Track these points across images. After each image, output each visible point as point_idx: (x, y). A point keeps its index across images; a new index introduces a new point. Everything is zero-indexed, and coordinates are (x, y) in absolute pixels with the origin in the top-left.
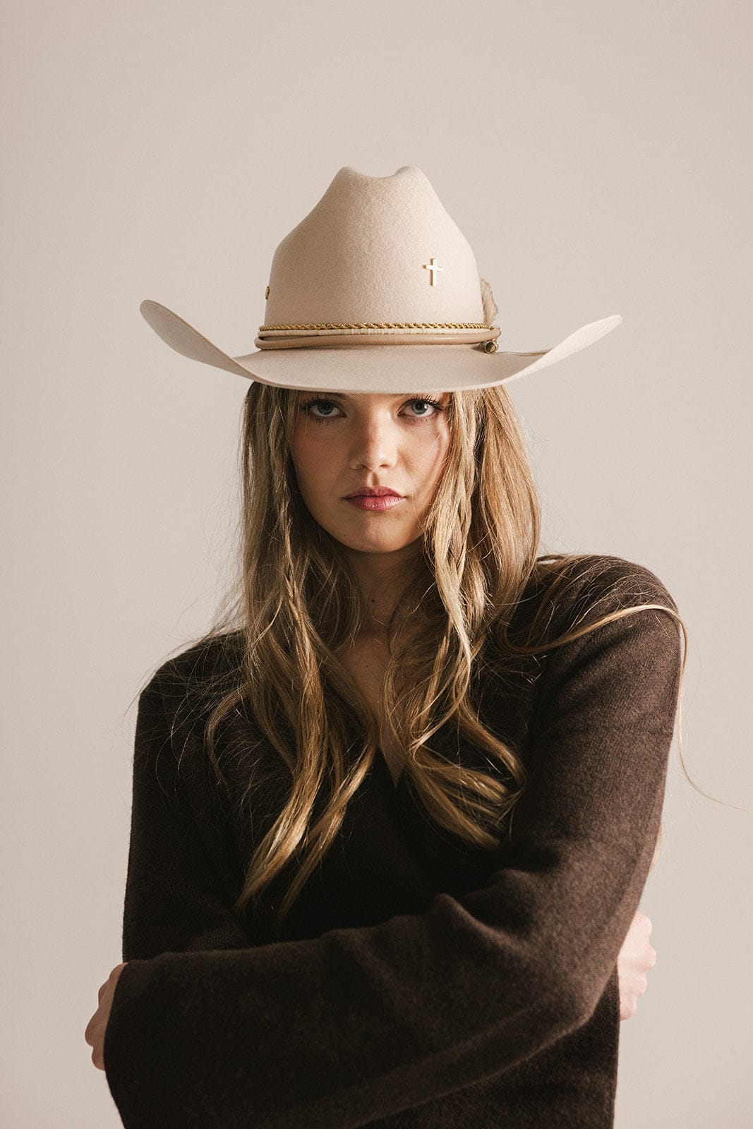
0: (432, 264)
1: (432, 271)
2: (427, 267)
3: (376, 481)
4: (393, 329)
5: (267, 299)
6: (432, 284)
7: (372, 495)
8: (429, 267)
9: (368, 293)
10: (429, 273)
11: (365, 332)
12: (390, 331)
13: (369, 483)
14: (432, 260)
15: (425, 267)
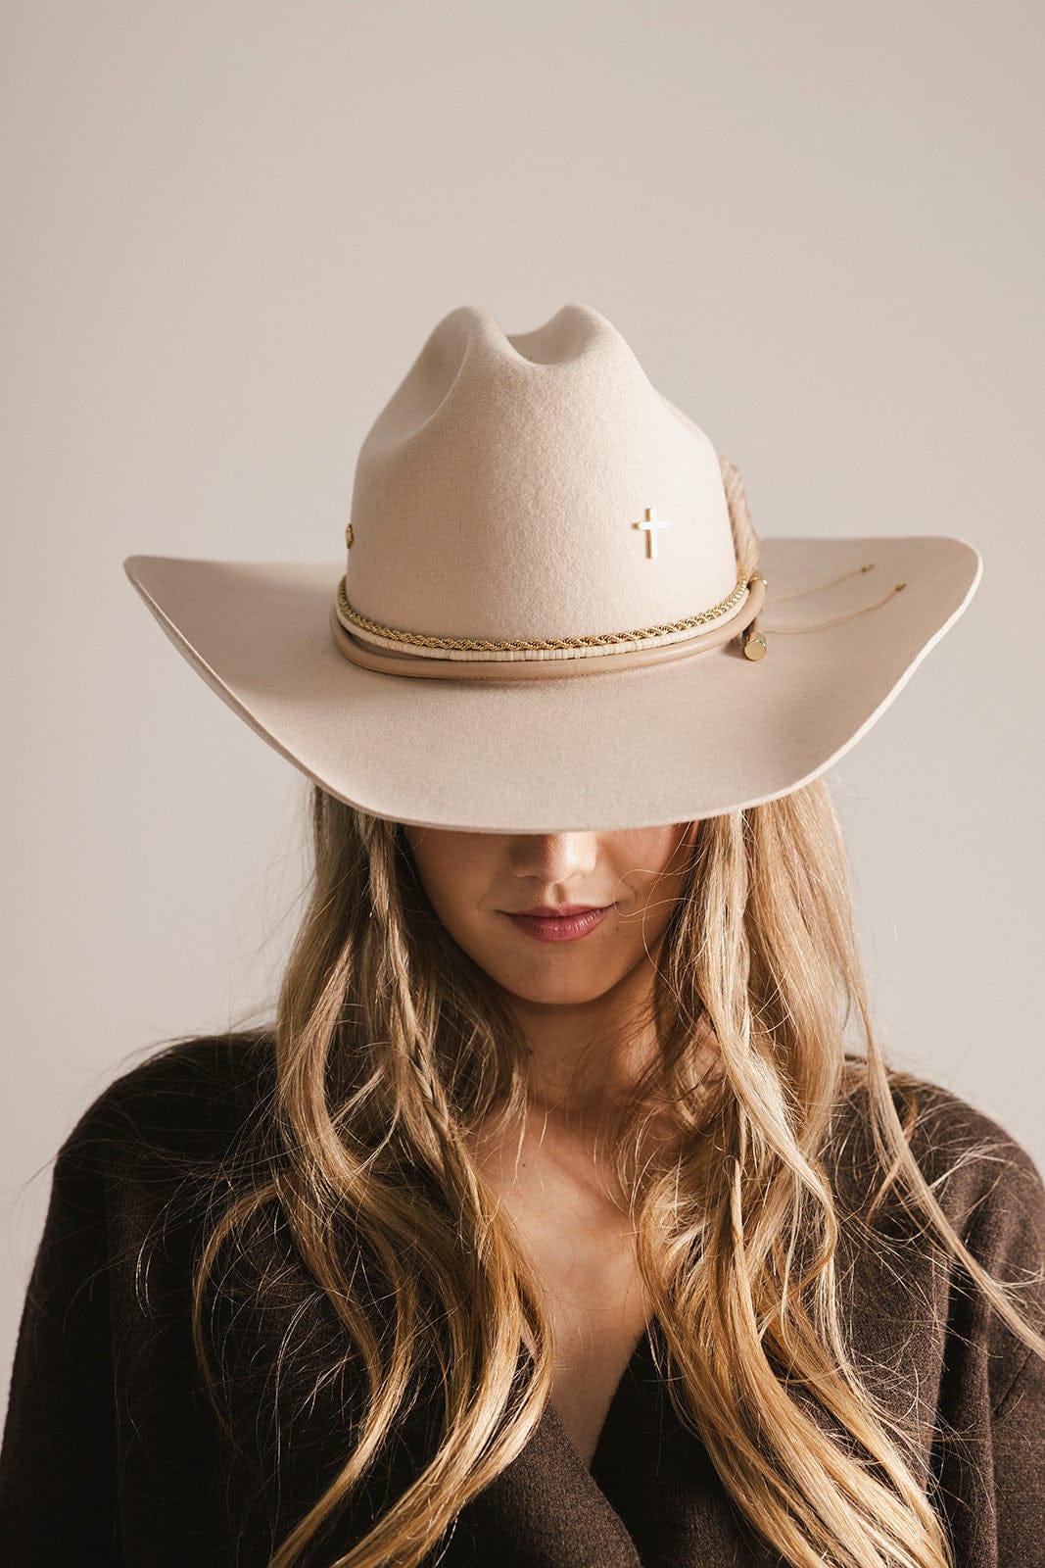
0: (648, 518)
1: (648, 533)
2: (640, 526)
3: (561, 893)
4: (583, 649)
5: (349, 546)
6: (649, 555)
7: (555, 917)
8: (644, 526)
9: (537, 584)
10: (643, 536)
11: (534, 657)
12: (578, 653)
13: (550, 899)
14: (648, 511)
15: (635, 526)
